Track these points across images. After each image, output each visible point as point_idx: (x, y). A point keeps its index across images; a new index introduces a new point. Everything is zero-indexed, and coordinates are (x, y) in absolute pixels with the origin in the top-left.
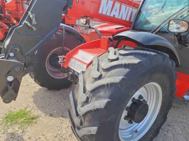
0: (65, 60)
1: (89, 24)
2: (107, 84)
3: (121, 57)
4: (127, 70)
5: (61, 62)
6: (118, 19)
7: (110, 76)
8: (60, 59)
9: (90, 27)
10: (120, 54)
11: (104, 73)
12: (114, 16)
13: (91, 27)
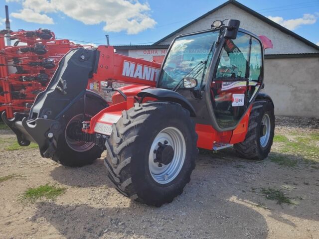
0: (89, 126)
1: (111, 87)
2: (135, 126)
3: (144, 108)
4: (149, 115)
5: (85, 129)
6: (142, 79)
7: (137, 121)
8: (84, 125)
9: (113, 90)
10: (144, 106)
11: (132, 120)
12: (138, 77)
13: (115, 89)
